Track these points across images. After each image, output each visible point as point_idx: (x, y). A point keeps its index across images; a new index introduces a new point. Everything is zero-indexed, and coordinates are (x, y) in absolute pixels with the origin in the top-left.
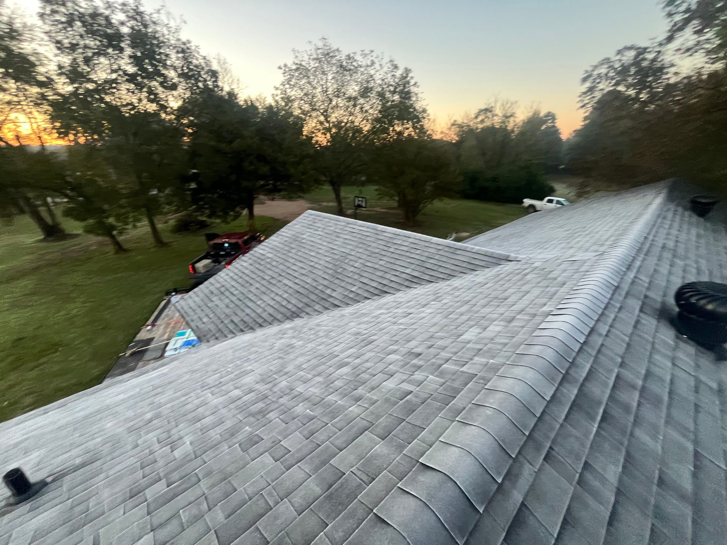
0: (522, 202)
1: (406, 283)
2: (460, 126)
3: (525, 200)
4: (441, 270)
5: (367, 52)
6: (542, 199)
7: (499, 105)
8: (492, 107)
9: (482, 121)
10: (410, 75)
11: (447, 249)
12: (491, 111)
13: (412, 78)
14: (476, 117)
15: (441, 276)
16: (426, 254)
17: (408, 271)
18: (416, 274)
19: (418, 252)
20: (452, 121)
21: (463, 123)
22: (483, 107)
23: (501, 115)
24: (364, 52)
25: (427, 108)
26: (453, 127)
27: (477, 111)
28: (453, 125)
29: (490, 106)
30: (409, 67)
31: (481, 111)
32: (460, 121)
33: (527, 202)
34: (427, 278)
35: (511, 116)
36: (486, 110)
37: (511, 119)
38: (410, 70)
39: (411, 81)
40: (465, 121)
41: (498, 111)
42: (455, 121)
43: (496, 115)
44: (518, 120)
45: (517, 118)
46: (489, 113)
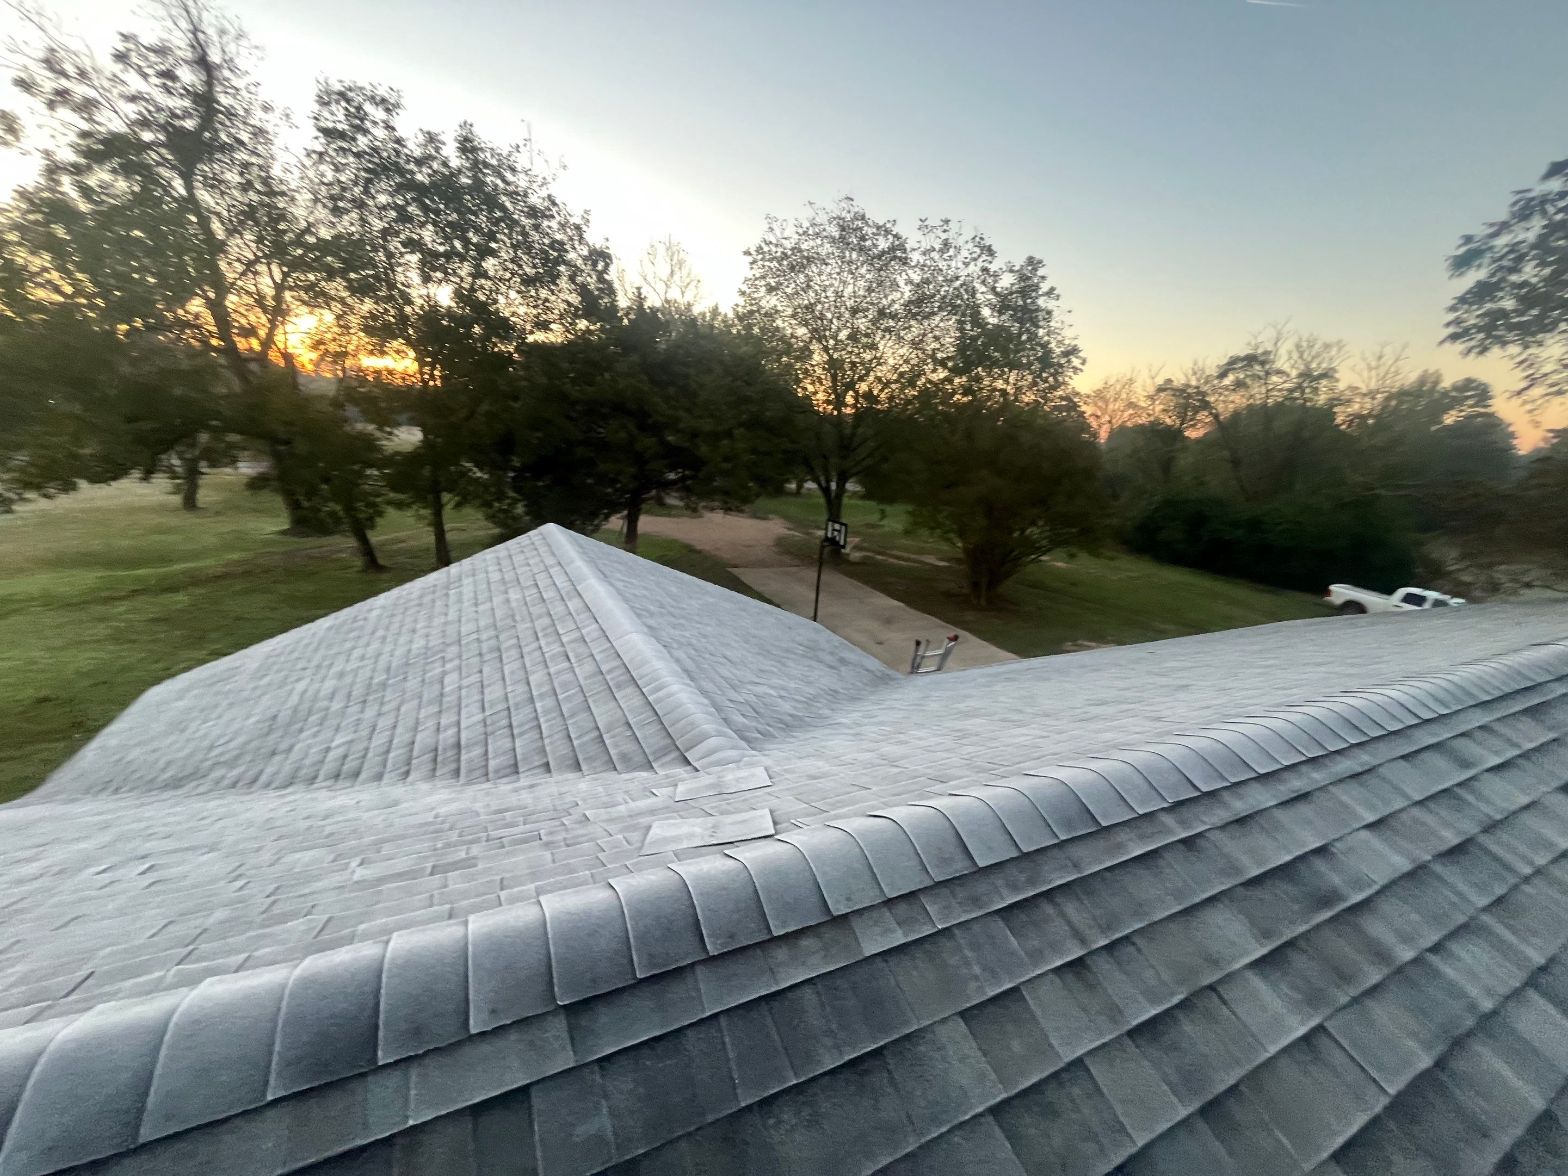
0: (1328, 593)
2: (1181, 392)
3: (1333, 588)
5: (934, 221)
6: (1389, 591)
7: (1285, 348)
8: (1266, 353)
9: (1239, 384)
10: (1040, 272)
12: (1263, 363)
13: (1043, 278)
14: (1223, 375)
20: (1160, 381)
21: (1189, 386)
22: (1243, 351)
23: (1294, 373)
24: (926, 223)
25: (1079, 343)
26: (1162, 394)
27: (1225, 361)
28: (1160, 390)
29: (1260, 351)
30: (1038, 257)
31: (1233, 361)
32: (1179, 380)
33: (1341, 592)
35: (1324, 376)
36: (1251, 360)
37: (1324, 382)
38: (1040, 262)
39: (1041, 285)
40: (1194, 383)
41: (1282, 363)
42: (1169, 381)
43: (1279, 372)
44: (1341, 386)
45: (1337, 380)
46: (1258, 367)
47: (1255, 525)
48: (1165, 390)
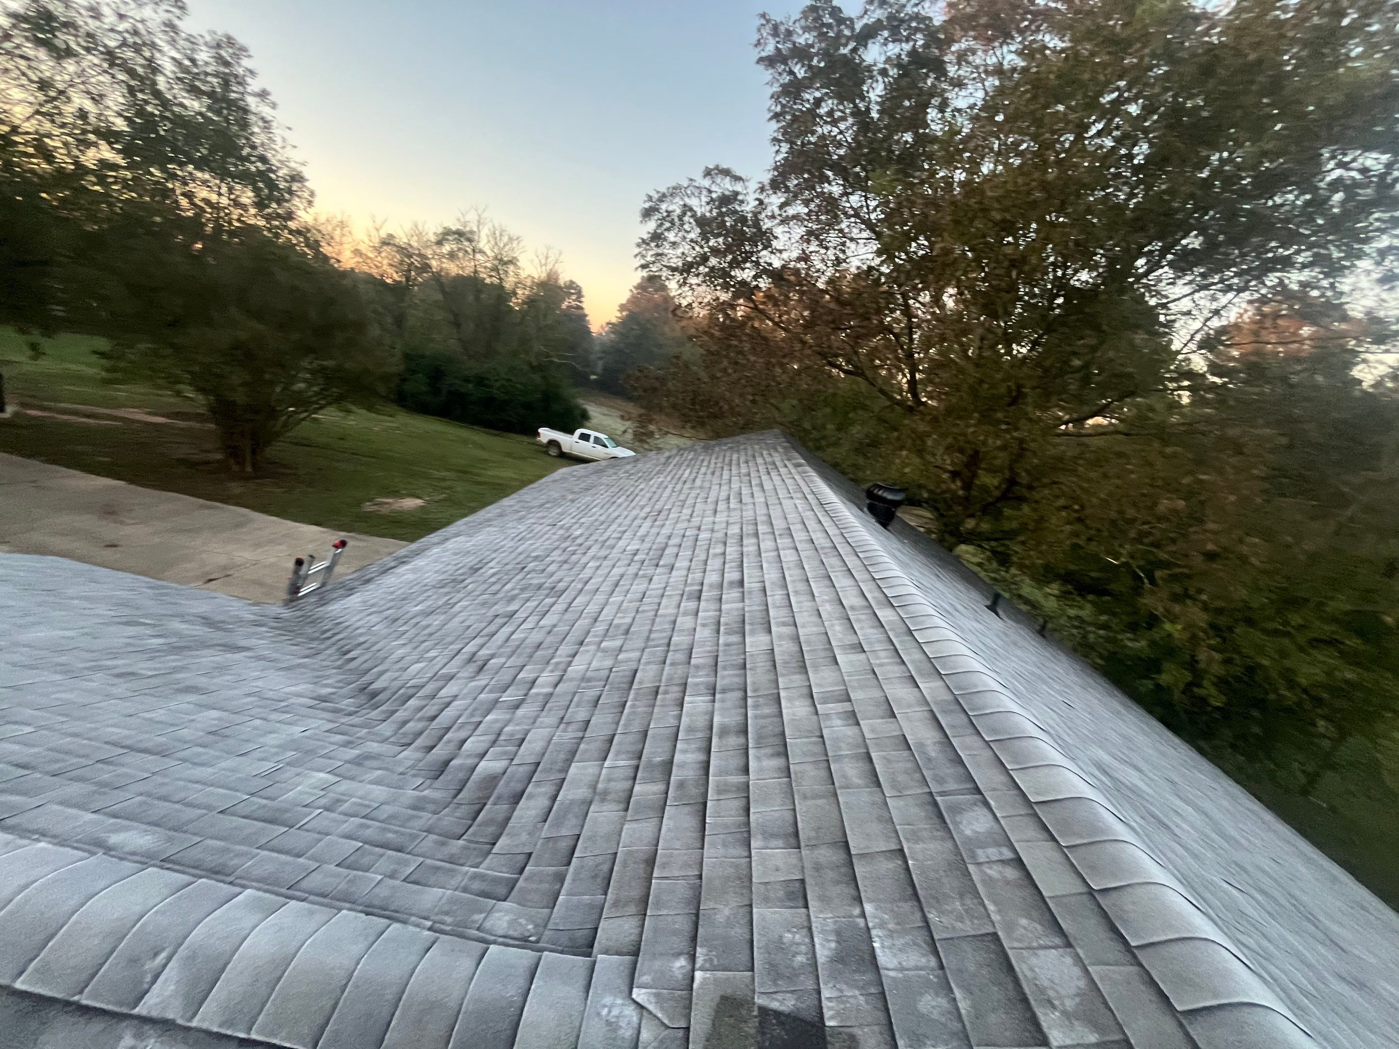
0: (538, 434)
2: (404, 251)
3: (541, 430)
6: (571, 432)
7: (485, 232)
8: (472, 232)
9: (452, 256)
12: (470, 240)
13: (251, 71)
14: (439, 243)
21: (409, 245)
22: (453, 226)
26: (386, 248)
27: (440, 230)
28: (385, 243)
29: (468, 229)
31: (447, 232)
32: (402, 239)
36: (460, 234)
38: (244, 48)
39: (249, 80)
40: (414, 244)
41: (484, 243)
42: (391, 236)
43: (481, 252)
44: (523, 274)
45: (520, 269)
46: (466, 243)
48: (388, 244)
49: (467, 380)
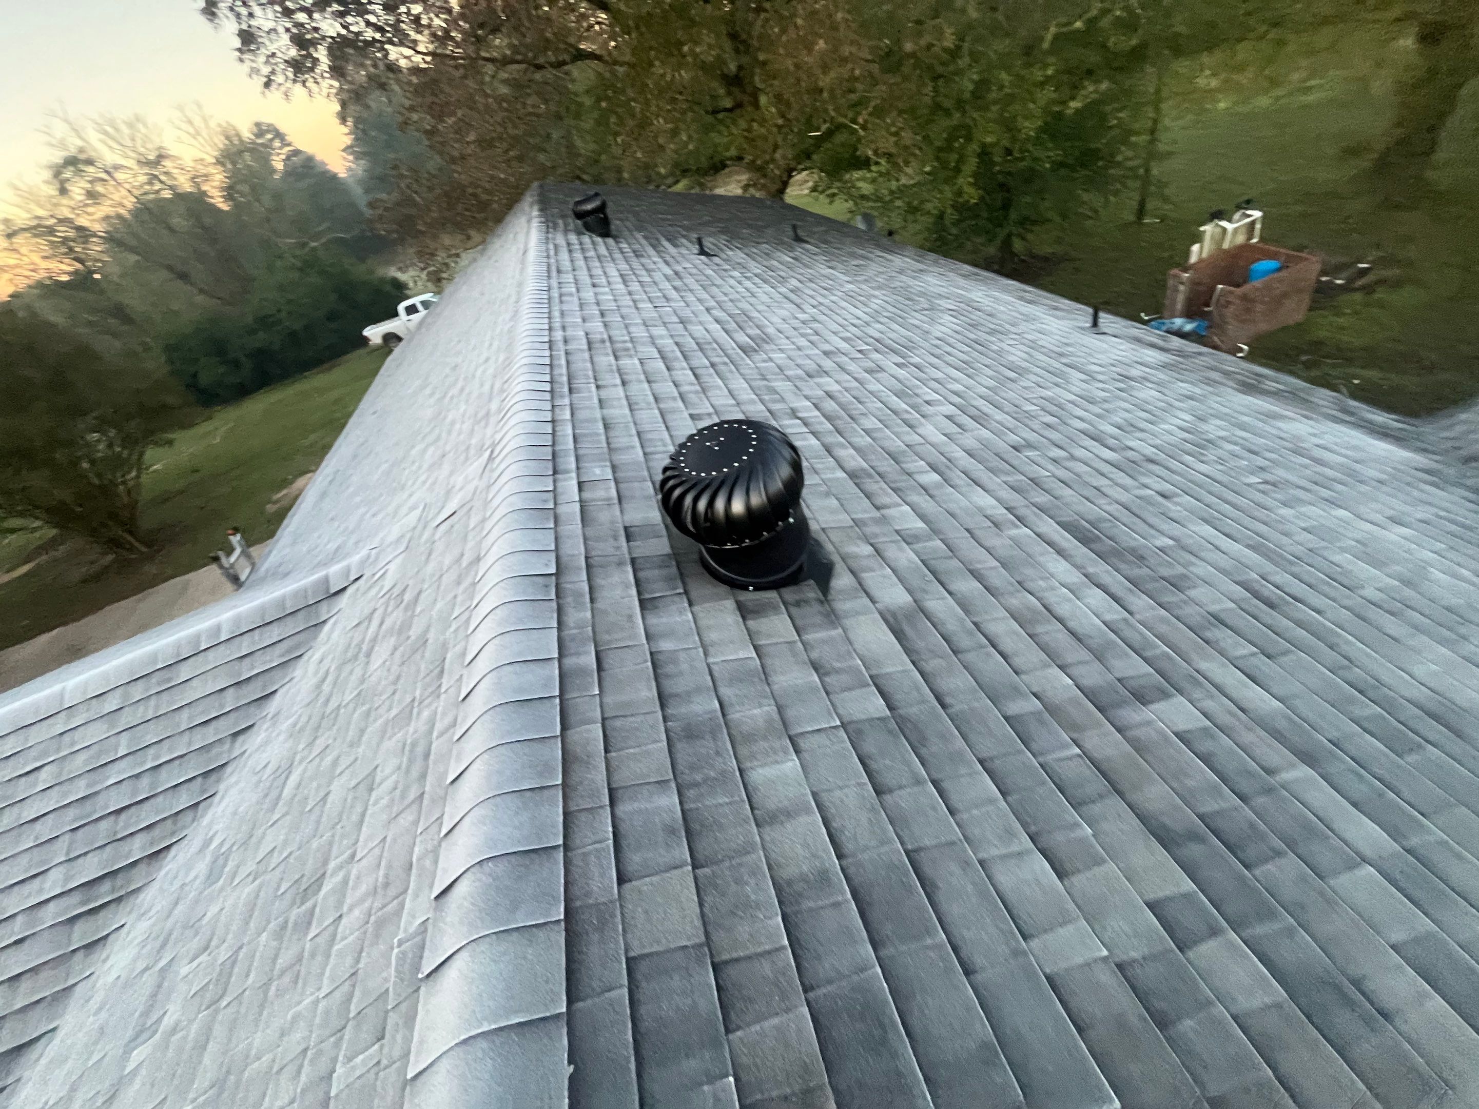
0: (366, 340)
1: (80, 935)
2: (40, 230)
3: (368, 332)
4: (168, 779)
6: (395, 314)
7: (93, 138)
8: (81, 150)
9: (92, 195)
11: (137, 692)
12: (90, 162)
14: (63, 191)
15: (184, 800)
16: (80, 763)
17: (52, 885)
18: (90, 869)
19: (45, 778)
21: (36, 218)
26: (18, 240)
28: (11, 235)
29: (74, 147)
31: (57, 169)
33: (374, 333)
34: (137, 849)
40: (40, 212)
44: (188, 162)
45: (179, 158)
46: (90, 169)
47: (264, 322)
48: (14, 234)
49: (252, 332)
